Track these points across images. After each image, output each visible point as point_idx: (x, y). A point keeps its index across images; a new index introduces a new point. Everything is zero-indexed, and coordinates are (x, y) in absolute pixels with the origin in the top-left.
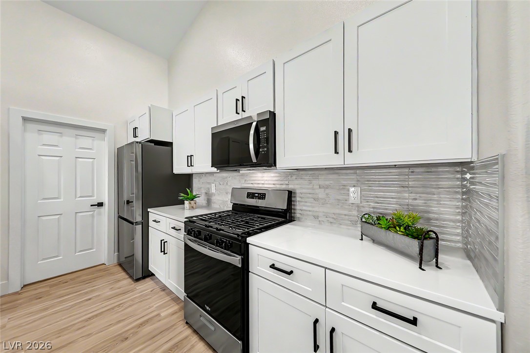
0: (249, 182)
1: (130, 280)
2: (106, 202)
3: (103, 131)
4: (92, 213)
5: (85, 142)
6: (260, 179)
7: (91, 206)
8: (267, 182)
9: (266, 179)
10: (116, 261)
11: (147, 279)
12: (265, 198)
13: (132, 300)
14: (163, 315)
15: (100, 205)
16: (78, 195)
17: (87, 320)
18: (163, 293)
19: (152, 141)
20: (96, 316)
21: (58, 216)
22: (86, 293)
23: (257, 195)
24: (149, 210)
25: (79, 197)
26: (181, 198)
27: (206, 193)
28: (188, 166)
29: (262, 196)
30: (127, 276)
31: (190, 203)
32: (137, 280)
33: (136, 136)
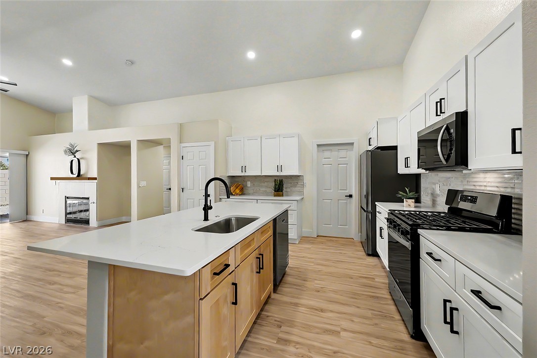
0: (471, 183)
1: (364, 253)
2: (354, 194)
3: (352, 144)
4: (346, 201)
5: (343, 153)
6: (482, 180)
7: (346, 196)
8: (489, 184)
9: (488, 180)
10: (360, 240)
11: (375, 258)
12: (476, 202)
13: (361, 264)
14: (376, 280)
15: (351, 196)
16: (340, 189)
17: (338, 261)
18: (383, 270)
19: (379, 148)
20: (342, 261)
21: (330, 201)
23: (470, 198)
24: (376, 203)
25: (340, 190)
26: (400, 196)
27: (432, 194)
28: (405, 167)
29: (473, 200)
30: (363, 251)
31: (406, 201)
32: (369, 255)
33: (370, 145)
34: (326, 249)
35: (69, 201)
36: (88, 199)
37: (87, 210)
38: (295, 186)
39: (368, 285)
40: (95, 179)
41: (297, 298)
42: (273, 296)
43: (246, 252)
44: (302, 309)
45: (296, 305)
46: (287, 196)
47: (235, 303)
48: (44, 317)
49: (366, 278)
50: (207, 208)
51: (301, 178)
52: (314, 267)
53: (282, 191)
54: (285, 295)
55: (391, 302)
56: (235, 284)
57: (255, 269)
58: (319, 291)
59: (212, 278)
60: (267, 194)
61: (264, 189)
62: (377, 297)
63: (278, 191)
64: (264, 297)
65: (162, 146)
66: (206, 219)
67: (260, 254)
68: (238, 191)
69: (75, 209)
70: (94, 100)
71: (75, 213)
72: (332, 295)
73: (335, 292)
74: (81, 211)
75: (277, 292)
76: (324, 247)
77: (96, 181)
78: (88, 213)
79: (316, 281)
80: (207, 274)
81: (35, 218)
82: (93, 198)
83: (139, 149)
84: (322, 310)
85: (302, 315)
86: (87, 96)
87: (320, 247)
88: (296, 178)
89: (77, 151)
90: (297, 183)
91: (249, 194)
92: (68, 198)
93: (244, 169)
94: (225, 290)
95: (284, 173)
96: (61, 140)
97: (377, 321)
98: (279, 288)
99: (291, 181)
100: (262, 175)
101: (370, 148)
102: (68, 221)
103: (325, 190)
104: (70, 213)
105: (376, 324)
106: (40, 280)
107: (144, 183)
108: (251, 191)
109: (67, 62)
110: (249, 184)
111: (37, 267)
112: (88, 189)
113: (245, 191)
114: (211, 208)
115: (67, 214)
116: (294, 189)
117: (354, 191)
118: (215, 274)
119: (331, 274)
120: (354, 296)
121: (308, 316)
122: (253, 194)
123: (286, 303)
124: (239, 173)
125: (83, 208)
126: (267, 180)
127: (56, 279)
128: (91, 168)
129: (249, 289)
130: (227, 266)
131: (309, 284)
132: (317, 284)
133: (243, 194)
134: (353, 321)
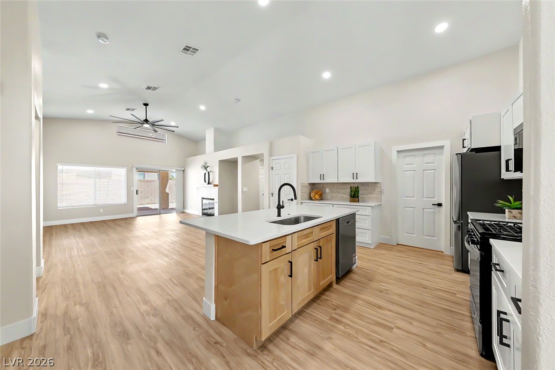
1: (453, 268)
2: (444, 203)
3: (442, 147)
4: (433, 210)
5: (429, 158)
7: (433, 205)
10: (451, 254)
13: (444, 277)
14: (458, 295)
15: (440, 205)
19: (473, 150)
20: (419, 271)
21: (413, 209)
22: (422, 261)
24: (468, 213)
25: (426, 198)
26: (499, 205)
28: (507, 171)
30: (453, 266)
31: (510, 212)
32: (458, 270)
33: (464, 147)
34: (404, 257)
35: (204, 201)
36: (213, 199)
37: (213, 208)
38: (372, 193)
39: (446, 299)
40: (217, 186)
41: (358, 293)
42: (335, 286)
43: (303, 241)
44: (360, 302)
45: (356, 297)
46: (364, 202)
47: (291, 276)
48: (189, 268)
49: (444, 291)
50: (280, 207)
51: (379, 185)
52: (384, 271)
53: (358, 197)
54: (346, 287)
55: (469, 319)
56: (291, 263)
57: (314, 257)
58: (382, 292)
59: (272, 253)
60: (344, 200)
61: (341, 195)
62: (451, 311)
63: (353, 197)
64: (324, 283)
65: (259, 160)
66: (279, 215)
67: (319, 247)
68: (317, 197)
69: (207, 207)
70: (217, 131)
71: (207, 209)
72: (396, 298)
73: (401, 296)
74: (210, 209)
75: (340, 284)
76: (403, 255)
77: (218, 187)
78: (213, 210)
79: (382, 283)
80: (266, 248)
81: (187, 211)
82: (216, 200)
83: (243, 163)
84: (380, 307)
85: (358, 306)
86: (213, 129)
87: (398, 255)
88: (372, 186)
89: (208, 167)
90: (374, 190)
91: (328, 200)
92: (203, 198)
93: (322, 177)
94: (281, 264)
95: (360, 180)
96: (200, 160)
97: (439, 330)
98: (343, 282)
99: (367, 188)
100: (339, 182)
101: (465, 150)
102: (203, 214)
103: (407, 197)
104: (204, 209)
105: (438, 333)
106: (188, 247)
107: (245, 189)
108: (329, 196)
109: (202, 108)
110: (327, 190)
111: (187, 240)
112: (213, 193)
113: (324, 197)
114: (283, 207)
115: (203, 209)
116: (371, 196)
117: (444, 198)
118: (273, 250)
119: (401, 280)
120: (421, 304)
121: (364, 308)
122: (331, 200)
123: (346, 294)
124: (319, 181)
125: (211, 206)
126: (344, 186)
127: (196, 248)
128: (215, 178)
129: (306, 270)
130: (283, 247)
131: (374, 285)
132: (384, 286)
133: (321, 198)
134: (412, 324)
